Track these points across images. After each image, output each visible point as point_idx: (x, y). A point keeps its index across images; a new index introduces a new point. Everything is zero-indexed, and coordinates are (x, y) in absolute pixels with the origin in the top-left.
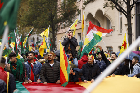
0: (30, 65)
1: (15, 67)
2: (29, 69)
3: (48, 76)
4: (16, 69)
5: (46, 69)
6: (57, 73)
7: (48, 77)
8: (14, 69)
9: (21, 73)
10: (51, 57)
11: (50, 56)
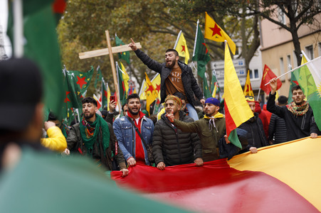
0: (133, 124)
1: (91, 131)
2: (130, 130)
3: (167, 148)
4: (92, 135)
5: (163, 134)
6: (186, 143)
7: (167, 150)
8: (89, 135)
9: (107, 144)
10: (173, 107)
11: (171, 104)
